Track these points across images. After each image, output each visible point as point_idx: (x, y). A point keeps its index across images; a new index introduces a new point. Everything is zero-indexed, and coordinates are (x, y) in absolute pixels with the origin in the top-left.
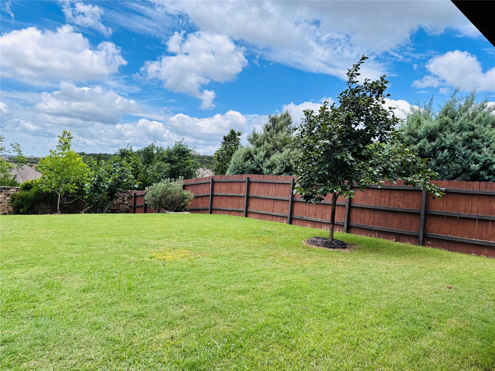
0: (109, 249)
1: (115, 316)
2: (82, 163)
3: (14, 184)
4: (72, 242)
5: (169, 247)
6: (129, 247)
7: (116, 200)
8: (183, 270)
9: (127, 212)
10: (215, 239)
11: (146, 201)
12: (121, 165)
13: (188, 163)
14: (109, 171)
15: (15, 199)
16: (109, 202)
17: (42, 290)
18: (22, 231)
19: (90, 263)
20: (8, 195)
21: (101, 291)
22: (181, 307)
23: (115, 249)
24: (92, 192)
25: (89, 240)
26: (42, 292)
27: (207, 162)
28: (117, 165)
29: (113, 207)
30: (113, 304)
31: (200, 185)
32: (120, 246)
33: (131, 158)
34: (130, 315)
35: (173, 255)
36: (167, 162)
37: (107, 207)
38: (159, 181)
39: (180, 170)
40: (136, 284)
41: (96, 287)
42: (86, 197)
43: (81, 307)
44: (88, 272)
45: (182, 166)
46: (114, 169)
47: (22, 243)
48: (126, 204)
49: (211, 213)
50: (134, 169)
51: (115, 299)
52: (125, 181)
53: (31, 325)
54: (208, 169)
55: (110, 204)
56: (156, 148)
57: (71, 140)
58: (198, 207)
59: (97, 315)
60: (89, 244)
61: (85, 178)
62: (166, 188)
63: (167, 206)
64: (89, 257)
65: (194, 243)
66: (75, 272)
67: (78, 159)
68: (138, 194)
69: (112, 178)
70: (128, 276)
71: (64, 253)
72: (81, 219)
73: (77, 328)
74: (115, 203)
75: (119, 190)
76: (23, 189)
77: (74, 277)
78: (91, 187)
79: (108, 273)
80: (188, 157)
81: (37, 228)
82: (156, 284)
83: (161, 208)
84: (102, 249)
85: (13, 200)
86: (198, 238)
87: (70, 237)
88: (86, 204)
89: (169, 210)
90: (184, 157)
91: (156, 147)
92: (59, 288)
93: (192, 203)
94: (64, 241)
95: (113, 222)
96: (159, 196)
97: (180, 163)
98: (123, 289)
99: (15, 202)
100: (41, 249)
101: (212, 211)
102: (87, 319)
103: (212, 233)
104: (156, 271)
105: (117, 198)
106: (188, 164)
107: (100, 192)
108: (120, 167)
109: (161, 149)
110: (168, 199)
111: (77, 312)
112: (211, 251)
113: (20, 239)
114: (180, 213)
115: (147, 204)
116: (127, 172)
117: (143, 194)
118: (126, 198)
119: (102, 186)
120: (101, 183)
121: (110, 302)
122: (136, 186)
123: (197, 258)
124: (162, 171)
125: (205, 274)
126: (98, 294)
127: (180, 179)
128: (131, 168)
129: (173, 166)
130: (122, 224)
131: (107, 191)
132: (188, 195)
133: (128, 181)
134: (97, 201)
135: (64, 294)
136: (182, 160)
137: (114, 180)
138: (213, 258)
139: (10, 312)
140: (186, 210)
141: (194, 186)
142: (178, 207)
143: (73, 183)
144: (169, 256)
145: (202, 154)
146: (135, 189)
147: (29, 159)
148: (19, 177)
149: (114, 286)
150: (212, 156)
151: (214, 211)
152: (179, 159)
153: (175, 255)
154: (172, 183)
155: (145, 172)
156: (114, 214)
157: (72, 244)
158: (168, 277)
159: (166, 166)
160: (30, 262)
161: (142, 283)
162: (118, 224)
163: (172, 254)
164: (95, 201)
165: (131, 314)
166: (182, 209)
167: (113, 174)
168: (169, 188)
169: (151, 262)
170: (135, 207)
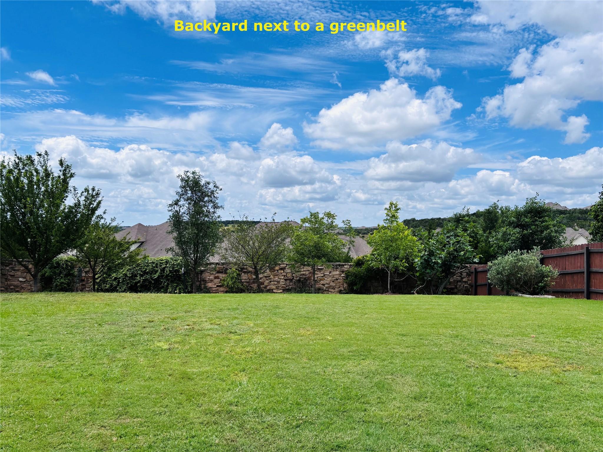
0: (444, 345)
1: (451, 440)
2: (410, 237)
3: (348, 259)
4: (403, 333)
5: (522, 350)
6: (469, 345)
7: (453, 277)
8: (543, 387)
9: (467, 292)
10: (596, 342)
11: (489, 279)
12: (456, 236)
13: (548, 226)
14: (441, 243)
15: (348, 275)
16: (444, 279)
17: (373, 390)
18: (354, 315)
19: (423, 362)
20: (343, 272)
21: (434, 402)
22: (540, 446)
23: (450, 345)
24: (423, 268)
25: (421, 330)
26: (372, 392)
27: (579, 218)
28: (451, 236)
29: (450, 285)
30: (449, 423)
31: (567, 258)
32: (457, 342)
33: (468, 226)
34: (470, 444)
35: (529, 363)
36: (516, 227)
37: (442, 286)
38: (505, 253)
39: (536, 237)
40: (477, 400)
41: (429, 395)
42: (418, 274)
43: (413, 419)
44: (420, 374)
45: (537, 231)
46: (448, 240)
47: (355, 330)
48: (465, 282)
49: (588, 298)
50: (472, 240)
51: (451, 417)
52: (462, 254)
53: (363, 431)
54: (581, 228)
55: (445, 282)
56: (499, 208)
57: (399, 211)
58: (567, 289)
59: (430, 434)
60: (421, 337)
61: (415, 253)
62: (515, 263)
63: (518, 286)
64: (421, 354)
65: (561, 347)
66: (406, 372)
67: (406, 233)
68: (480, 269)
69: (446, 251)
70: (467, 386)
71: (395, 346)
72: (412, 302)
73: (409, 446)
74: (451, 280)
75: (455, 266)
76: (356, 266)
77: (405, 378)
78: (421, 263)
79: (442, 379)
80: (547, 218)
81: (368, 312)
82: (504, 404)
83: (511, 289)
84: (436, 345)
85: (347, 277)
86: (568, 340)
87: (401, 326)
88: (418, 283)
89: (522, 292)
90: (540, 218)
91: (500, 206)
92: (390, 390)
93: (556, 282)
94: (395, 330)
95: (448, 308)
96: (506, 273)
97: (534, 227)
98: (461, 404)
99: (349, 279)
100: (372, 339)
101: (589, 296)
102: (419, 437)
103: (591, 332)
104: (504, 384)
105: (453, 274)
106: (547, 228)
107: (432, 268)
108: (455, 238)
109: (506, 209)
110: (520, 278)
111: (409, 426)
112: (588, 361)
113: (353, 325)
114: (538, 296)
115: (491, 283)
116: (463, 243)
117: (485, 269)
118: (464, 274)
119: (433, 261)
120: (433, 258)
121: (445, 420)
122: (476, 260)
123: (565, 371)
124: (509, 239)
125: (578, 398)
126: (432, 406)
127: (535, 250)
128: (468, 238)
129: (525, 232)
130: (459, 311)
131: (440, 267)
132: (549, 272)
133: (465, 254)
134: (430, 278)
135: (394, 398)
136: (537, 223)
137: (449, 254)
138: (593, 373)
139: (343, 412)
140: (547, 293)
141: (558, 259)
142: (534, 288)
143: (403, 259)
144: (523, 364)
145: (570, 208)
146: (475, 263)
147: (361, 230)
148: (353, 249)
149: (449, 398)
150: (587, 209)
151: (593, 295)
152: (533, 221)
153: (532, 363)
154: (523, 256)
155: (487, 241)
156: (450, 296)
157: (403, 335)
158: (521, 396)
159: (515, 233)
160: (362, 353)
161: (486, 399)
162: (455, 311)
163: (527, 360)
164: (427, 279)
165: (471, 442)
166: (541, 290)
167: (447, 246)
168: (520, 263)
169: (497, 369)
170: (476, 286)
